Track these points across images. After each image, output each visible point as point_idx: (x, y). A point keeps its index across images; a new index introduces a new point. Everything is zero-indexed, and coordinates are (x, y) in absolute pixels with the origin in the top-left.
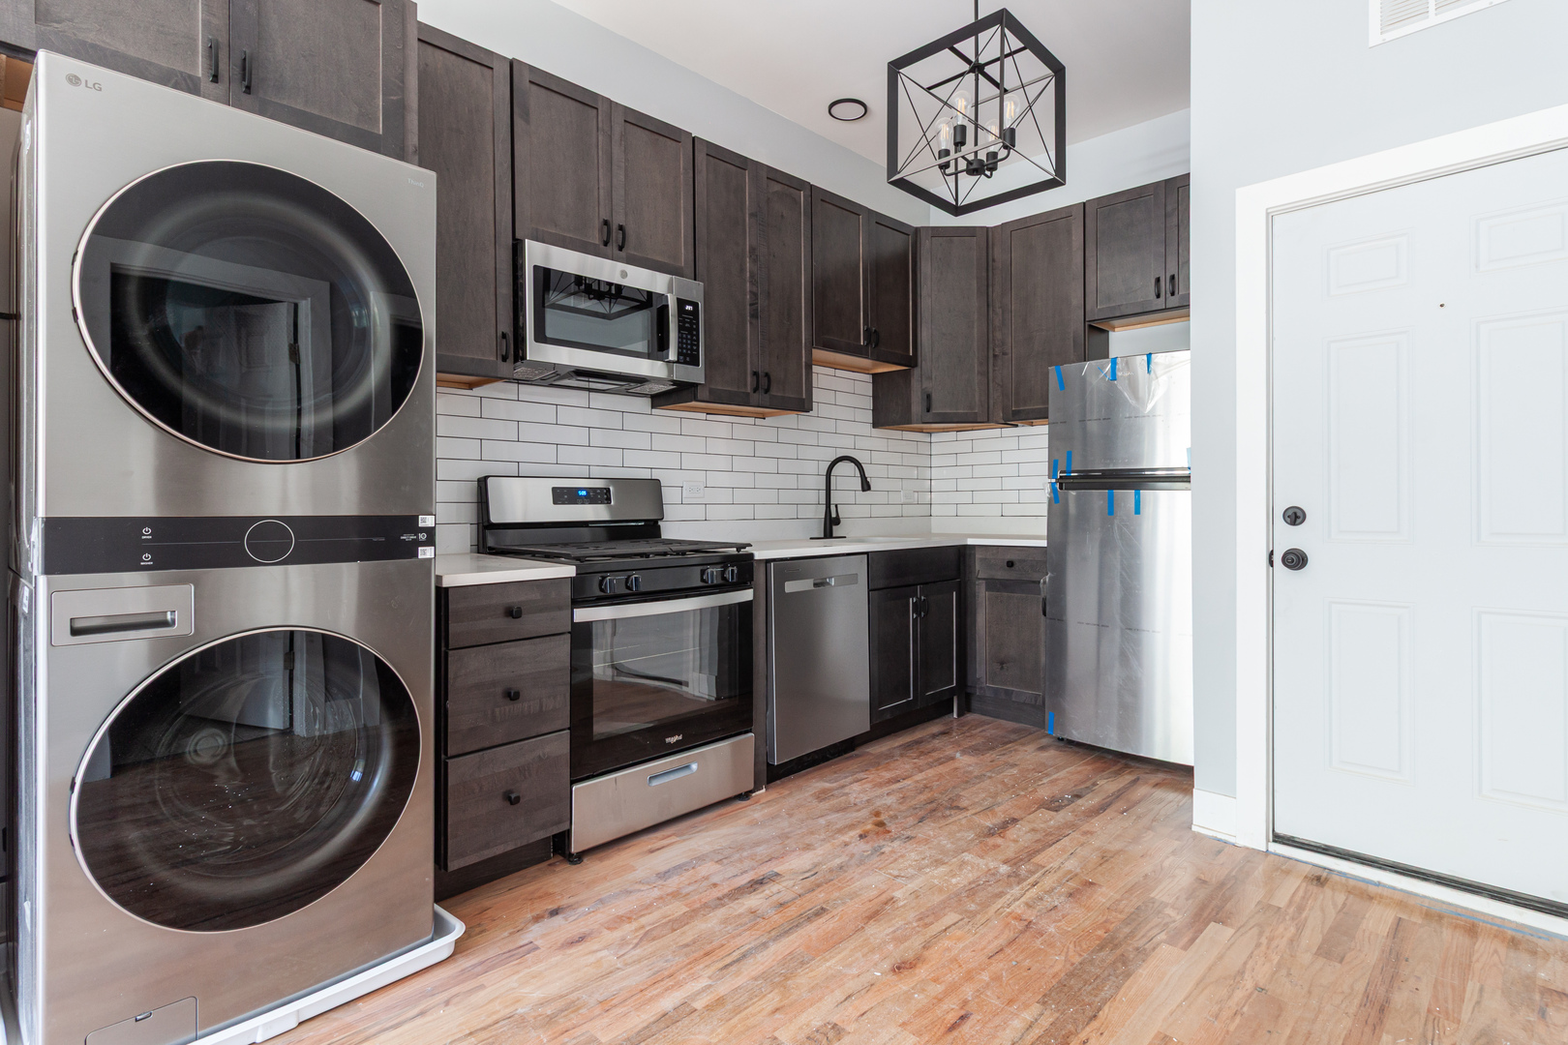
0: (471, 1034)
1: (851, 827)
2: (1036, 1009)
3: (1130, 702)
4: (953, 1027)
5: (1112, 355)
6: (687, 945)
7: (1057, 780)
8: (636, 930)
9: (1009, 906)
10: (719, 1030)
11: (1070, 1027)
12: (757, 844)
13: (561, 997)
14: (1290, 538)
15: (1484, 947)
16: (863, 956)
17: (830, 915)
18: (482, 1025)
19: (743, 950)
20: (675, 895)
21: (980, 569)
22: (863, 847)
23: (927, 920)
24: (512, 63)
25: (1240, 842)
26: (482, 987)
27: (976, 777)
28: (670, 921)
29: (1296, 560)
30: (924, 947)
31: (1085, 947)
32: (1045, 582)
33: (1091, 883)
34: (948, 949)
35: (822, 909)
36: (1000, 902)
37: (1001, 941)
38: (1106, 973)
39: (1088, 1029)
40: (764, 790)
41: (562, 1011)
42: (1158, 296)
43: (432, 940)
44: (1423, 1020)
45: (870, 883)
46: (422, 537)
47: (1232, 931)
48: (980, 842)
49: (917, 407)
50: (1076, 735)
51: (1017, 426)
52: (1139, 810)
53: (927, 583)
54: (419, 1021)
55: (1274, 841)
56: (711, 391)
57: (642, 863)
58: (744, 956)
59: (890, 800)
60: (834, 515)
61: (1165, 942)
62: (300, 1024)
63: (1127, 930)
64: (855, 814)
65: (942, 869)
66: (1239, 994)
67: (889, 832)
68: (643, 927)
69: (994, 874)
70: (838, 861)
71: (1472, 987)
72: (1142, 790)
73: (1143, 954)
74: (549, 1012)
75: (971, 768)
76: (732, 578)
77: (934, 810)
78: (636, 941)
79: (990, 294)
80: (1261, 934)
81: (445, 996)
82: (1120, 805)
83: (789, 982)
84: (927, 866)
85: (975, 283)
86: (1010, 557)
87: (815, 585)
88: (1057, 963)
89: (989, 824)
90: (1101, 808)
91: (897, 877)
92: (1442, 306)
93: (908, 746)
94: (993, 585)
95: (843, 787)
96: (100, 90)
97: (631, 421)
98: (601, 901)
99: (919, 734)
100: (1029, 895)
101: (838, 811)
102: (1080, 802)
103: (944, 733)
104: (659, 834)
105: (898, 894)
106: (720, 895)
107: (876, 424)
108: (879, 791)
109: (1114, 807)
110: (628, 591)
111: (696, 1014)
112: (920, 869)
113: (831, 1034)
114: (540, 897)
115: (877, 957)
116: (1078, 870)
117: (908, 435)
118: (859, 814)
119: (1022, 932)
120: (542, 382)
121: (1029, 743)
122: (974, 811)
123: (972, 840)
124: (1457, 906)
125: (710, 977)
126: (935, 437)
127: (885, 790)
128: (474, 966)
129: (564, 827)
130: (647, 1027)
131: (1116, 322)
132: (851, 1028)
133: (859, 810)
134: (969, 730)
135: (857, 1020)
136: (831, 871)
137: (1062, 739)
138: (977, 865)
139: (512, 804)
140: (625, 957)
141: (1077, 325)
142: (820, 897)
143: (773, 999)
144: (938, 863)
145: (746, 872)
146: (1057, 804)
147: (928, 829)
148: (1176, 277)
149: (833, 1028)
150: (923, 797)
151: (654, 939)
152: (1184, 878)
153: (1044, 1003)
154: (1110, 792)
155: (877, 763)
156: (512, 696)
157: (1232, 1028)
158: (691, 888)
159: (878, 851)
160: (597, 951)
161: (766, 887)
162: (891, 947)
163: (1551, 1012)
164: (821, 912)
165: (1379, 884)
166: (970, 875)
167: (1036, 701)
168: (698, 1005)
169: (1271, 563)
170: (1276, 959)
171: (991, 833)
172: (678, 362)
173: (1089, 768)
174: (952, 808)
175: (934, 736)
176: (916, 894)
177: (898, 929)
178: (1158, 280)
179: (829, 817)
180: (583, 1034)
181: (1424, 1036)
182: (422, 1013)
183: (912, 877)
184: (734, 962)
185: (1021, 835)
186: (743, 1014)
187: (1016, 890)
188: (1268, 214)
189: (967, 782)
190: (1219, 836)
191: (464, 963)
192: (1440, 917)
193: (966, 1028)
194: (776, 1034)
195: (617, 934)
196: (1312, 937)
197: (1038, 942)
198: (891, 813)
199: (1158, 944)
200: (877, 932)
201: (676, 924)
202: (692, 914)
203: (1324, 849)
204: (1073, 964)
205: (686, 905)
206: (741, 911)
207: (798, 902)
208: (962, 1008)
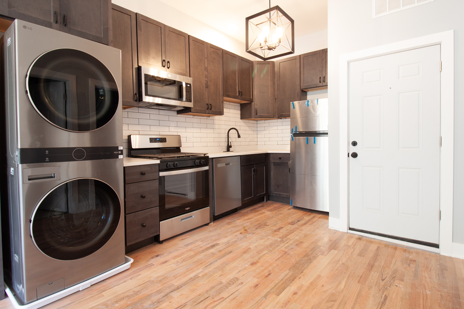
0: (139, 285)
1: (238, 231)
2: (288, 271)
3: (313, 196)
4: (267, 277)
5: (308, 99)
6: (195, 262)
7: (293, 217)
8: (181, 259)
9: (281, 248)
10: (206, 281)
11: (296, 275)
12: (212, 237)
13: (163, 276)
14: (353, 149)
15: (398, 252)
16: (243, 262)
17: (233, 253)
18: (142, 283)
19: (211, 262)
20: (191, 250)
21: (272, 160)
22: (241, 236)
23: (259, 253)
24: (136, 14)
25: (341, 231)
26: (140, 275)
27: (271, 217)
28: (190, 256)
29: (355, 155)
30: (259, 259)
31: (300, 257)
32: (290, 163)
33: (302, 242)
34: (265, 259)
35: (231, 251)
36: (278, 247)
37: (279, 256)
38: (305, 262)
39: (301, 275)
40: (212, 223)
41: (163, 279)
42: (320, 82)
43: (125, 263)
44: (381, 268)
45: (244, 245)
46: (120, 152)
47: (338, 251)
48: (273, 233)
49: (253, 113)
50: (298, 206)
51: (282, 119)
52: (315, 224)
53: (257, 164)
54: (124, 283)
55: (349, 230)
56: (195, 110)
57: (180, 243)
58: (211, 264)
59: (248, 224)
60: (230, 145)
61: (320, 255)
62: (91, 286)
63: (311, 252)
64: (238, 228)
65: (263, 240)
66: (338, 265)
67: (248, 232)
68: (182, 258)
69: (276, 241)
70: (234, 240)
71: (394, 260)
72: (315, 219)
73: (315, 258)
74: (160, 279)
75: (270, 215)
76: (203, 163)
77: (260, 226)
78: (181, 262)
79: (274, 80)
80: (344, 252)
81: (130, 277)
82: (310, 223)
83: (224, 269)
84: (259, 240)
85: (269, 78)
86: (280, 156)
87: (226, 165)
88: (293, 261)
89: (275, 229)
90: (305, 224)
91: (251, 243)
92: (390, 88)
93: (252, 210)
94: (275, 164)
95: (235, 221)
96: (32, 29)
97: (171, 118)
98: (170, 253)
99: (255, 207)
100: (286, 245)
101: (234, 227)
102: (299, 222)
103: (262, 206)
104: (184, 235)
105: (251, 247)
106: (203, 249)
107: (241, 118)
108: (245, 222)
109: (308, 223)
110: (174, 167)
111: (200, 277)
112: (257, 241)
113: (236, 280)
114: (152, 252)
115: (246, 262)
116: (299, 239)
117: (251, 121)
118: (240, 228)
119: (284, 254)
120: (146, 107)
121: (285, 208)
122: (271, 226)
123: (271, 233)
124: (393, 243)
125: (202, 269)
126: (259, 122)
127: (246, 221)
128: (137, 270)
129: (158, 234)
130: (187, 281)
131: (309, 89)
132: (241, 278)
133: (240, 227)
134: (269, 205)
135: (242, 276)
136: (233, 242)
137: (295, 207)
138: (272, 239)
139: (144, 227)
140: (179, 265)
141: (298, 90)
142: (230, 249)
143: (220, 273)
144: (261, 239)
145: (209, 243)
146: (293, 223)
147: (259, 231)
148: (325, 77)
149: (236, 278)
150: (257, 223)
151: (186, 261)
152: (326, 239)
153: (290, 270)
154: (307, 220)
155: (244, 215)
156: (143, 197)
157: (336, 273)
158: (195, 248)
159: (245, 237)
160: (171, 264)
161: (215, 247)
162: (250, 259)
163: (411, 265)
164: (231, 252)
165: (374, 239)
166: (270, 241)
167: (287, 196)
168: (200, 275)
169: (348, 156)
170: (348, 257)
171: (276, 231)
172: (186, 101)
173: (302, 214)
174: (265, 225)
175: (259, 207)
176: (256, 247)
177: (252, 255)
178: (320, 78)
179: (231, 229)
180: (170, 284)
181: (381, 271)
182: (125, 282)
183: (255, 243)
184: (208, 265)
185: (283, 231)
186: (212, 277)
187: (282, 244)
188: (348, 62)
189: (269, 219)
190: (335, 229)
191: (134, 269)
192: (389, 245)
193: (270, 276)
194: (221, 281)
195: (176, 260)
196: (357, 251)
197: (288, 256)
198: (248, 227)
199: (319, 255)
200: (246, 256)
201: (191, 257)
202: (196, 254)
203: (361, 231)
204: (297, 261)
205: (194, 252)
206: (209, 253)
207: (224, 250)
208: (269, 272)
